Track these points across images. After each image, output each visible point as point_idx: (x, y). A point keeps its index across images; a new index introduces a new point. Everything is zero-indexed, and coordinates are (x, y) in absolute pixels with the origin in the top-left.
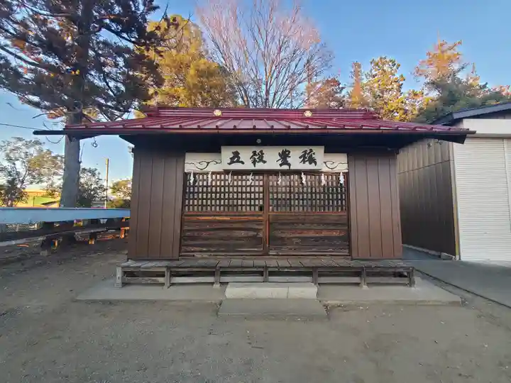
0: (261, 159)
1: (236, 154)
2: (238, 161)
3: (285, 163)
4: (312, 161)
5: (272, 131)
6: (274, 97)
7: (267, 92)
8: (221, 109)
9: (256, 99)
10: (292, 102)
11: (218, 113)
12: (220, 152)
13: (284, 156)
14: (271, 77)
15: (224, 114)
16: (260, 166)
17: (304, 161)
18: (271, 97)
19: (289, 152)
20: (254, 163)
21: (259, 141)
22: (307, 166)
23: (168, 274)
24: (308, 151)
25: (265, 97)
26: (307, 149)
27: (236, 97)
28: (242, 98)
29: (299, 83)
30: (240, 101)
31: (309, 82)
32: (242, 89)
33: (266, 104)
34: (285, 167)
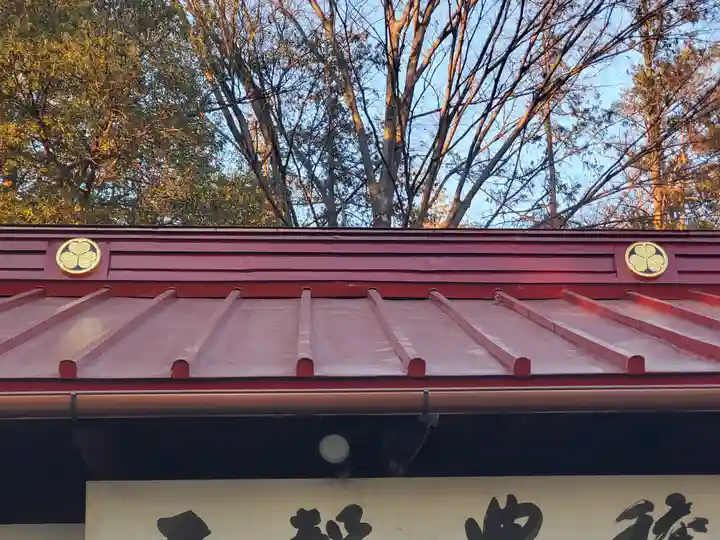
5: (415, 393)
6: (441, 136)
7: (400, 109)
8: (98, 229)
9: (329, 142)
10: (549, 160)
11: (79, 256)
12: (80, 518)
14: (422, 27)
15: (118, 261)
18: (420, 137)
19: (536, 517)
21: (334, 448)
24: (660, 511)
25: (383, 134)
26: (655, 490)
27: (207, 137)
28: (242, 139)
29: (590, 59)
30: (230, 162)
31: (649, 52)
32: (240, 91)
33: (391, 177)
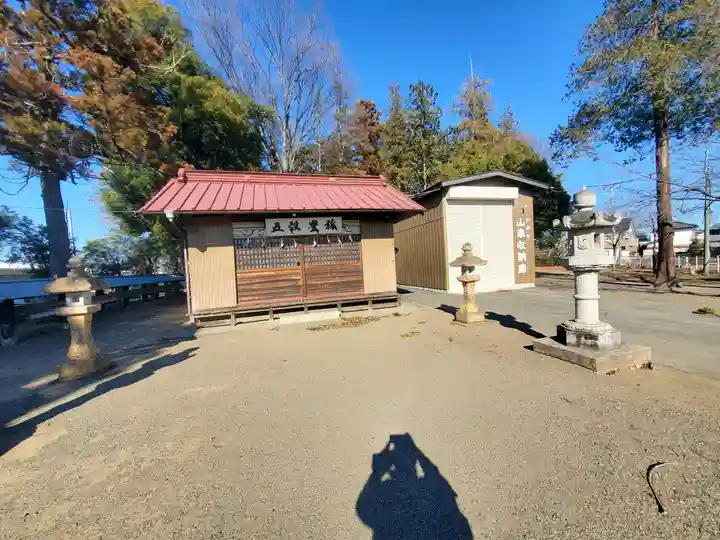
0: (297, 228)
1: (277, 225)
2: (279, 230)
3: (314, 229)
4: (334, 227)
12: (265, 223)
13: (314, 225)
16: (296, 233)
17: (328, 228)
19: (317, 221)
20: (292, 230)
22: (331, 231)
23: (233, 317)
24: (331, 221)
26: (330, 219)
34: (315, 233)
